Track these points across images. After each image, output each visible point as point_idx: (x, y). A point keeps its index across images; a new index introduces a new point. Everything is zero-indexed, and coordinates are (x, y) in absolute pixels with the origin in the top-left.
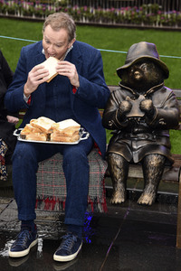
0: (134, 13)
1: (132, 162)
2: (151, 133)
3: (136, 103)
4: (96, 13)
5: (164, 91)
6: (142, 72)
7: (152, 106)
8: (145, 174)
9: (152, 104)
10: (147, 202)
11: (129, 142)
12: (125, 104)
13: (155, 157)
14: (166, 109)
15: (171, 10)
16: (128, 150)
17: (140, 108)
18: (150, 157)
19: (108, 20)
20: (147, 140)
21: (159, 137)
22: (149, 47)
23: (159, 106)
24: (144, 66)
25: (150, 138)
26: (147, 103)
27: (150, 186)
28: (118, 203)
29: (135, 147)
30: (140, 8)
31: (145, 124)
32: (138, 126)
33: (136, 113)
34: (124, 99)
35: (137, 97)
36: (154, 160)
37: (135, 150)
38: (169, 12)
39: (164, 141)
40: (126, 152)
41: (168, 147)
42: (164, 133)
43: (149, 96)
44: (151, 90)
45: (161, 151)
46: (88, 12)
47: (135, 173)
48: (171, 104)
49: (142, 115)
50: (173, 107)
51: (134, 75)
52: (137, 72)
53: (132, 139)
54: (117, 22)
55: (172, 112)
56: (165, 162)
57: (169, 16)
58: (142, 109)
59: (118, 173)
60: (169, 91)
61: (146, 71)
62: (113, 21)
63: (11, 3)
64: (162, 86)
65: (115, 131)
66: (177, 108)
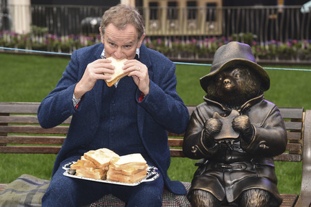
1: (226, 202)
2: (249, 161)
4: (173, 47)
5: (264, 105)
9: (249, 121)
11: (220, 175)
12: (213, 123)
13: (256, 194)
14: (268, 128)
15: (269, 40)
17: (233, 127)
18: (249, 193)
19: (188, 54)
20: (244, 171)
23: (259, 125)
24: (236, 71)
25: (248, 169)
26: (242, 121)
29: (229, 182)
30: (229, 38)
31: (241, 150)
32: (231, 153)
34: (211, 116)
37: (228, 185)
38: (267, 43)
39: (267, 173)
42: (266, 162)
43: (244, 112)
44: (247, 104)
45: (265, 185)
46: (163, 45)
48: (275, 122)
49: (236, 136)
50: (277, 126)
51: (223, 84)
52: (226, 80)
53: (224, 171)
54: (200, 57)
55: (276, 132)
57: (267, 47)
58: (236, 128)
60: (271, 105)
61: (239, 80)
62: (194, 55)
63: (65, 39)
64: (261, 99)
65: (201, 161)
66: (284, 127)
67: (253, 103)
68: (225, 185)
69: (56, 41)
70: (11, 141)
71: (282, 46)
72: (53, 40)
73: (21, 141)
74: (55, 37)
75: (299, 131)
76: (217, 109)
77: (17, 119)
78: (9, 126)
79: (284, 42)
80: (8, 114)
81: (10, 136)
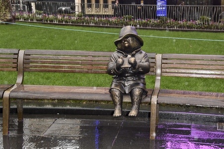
0: (119, 20)
1: (125, 94)
2: (135, 76)
3: (126, 60)
4: (98, 20)
5: (141, 53)
6: (129, 42)
7: (135, 61)
8: (132, 100)
9: (135, 60)
10: (134, 115)
11: (123, 82)
12: (120, 60)
13: (137, 90)
15: (138, 18)
16: (122, 86)
17: (129, 62)
18: (135, 90)
19: (105, 24)
20: (133, 80)
21: (140, 79)
22: (132, 29)
23: (139, 61)
24: (130, 38)
25: (135, 79)
26: (132, 60)
27: (135, 106)
28: (118, 117)
29: (126, 85)
30: (122, 17)
31: (131, 72)
32: (127, 73)
33: (127, 65)
34: (119, 58)
35: (126, 56)
36: (137, 92)
37: (126, 86)
38: (138, 20)
40: (121, 88)
41: (144, 84)
42: (142, 76)
43: (133, 56)
44: (134, 52)
45: (141, 86)
46: (94, 20)
47: (127, 99)
48: (145, 60)
49: (130, 66)
50: (146, 61)
51: (124, 44)
52: (126, 42)
53: (125, 80)
54: (110, 25)
55: (146, 64)
56: (143, 92)
57: (138, 22)
58: (130, 63)
59: (117, 99)
60: (144, 53)
61: (131, 42)
62: (108, 24)
63: (51, 16)
64: (139, 50)
65: (115, 76)
66: (149, 62)
67: (136, 52)
68: (125, 86)
69: (47, 17)
70: (31, 67)
71: (144, 21)
72: (45, 16)
73: (36, 67)
74: (47, 15)
75: (154, 63)
76: (122, 54)
77: (34, 57)
78: (31, 60)
79: (144, 19)
80: (30, 55)
81: (31, 64)
